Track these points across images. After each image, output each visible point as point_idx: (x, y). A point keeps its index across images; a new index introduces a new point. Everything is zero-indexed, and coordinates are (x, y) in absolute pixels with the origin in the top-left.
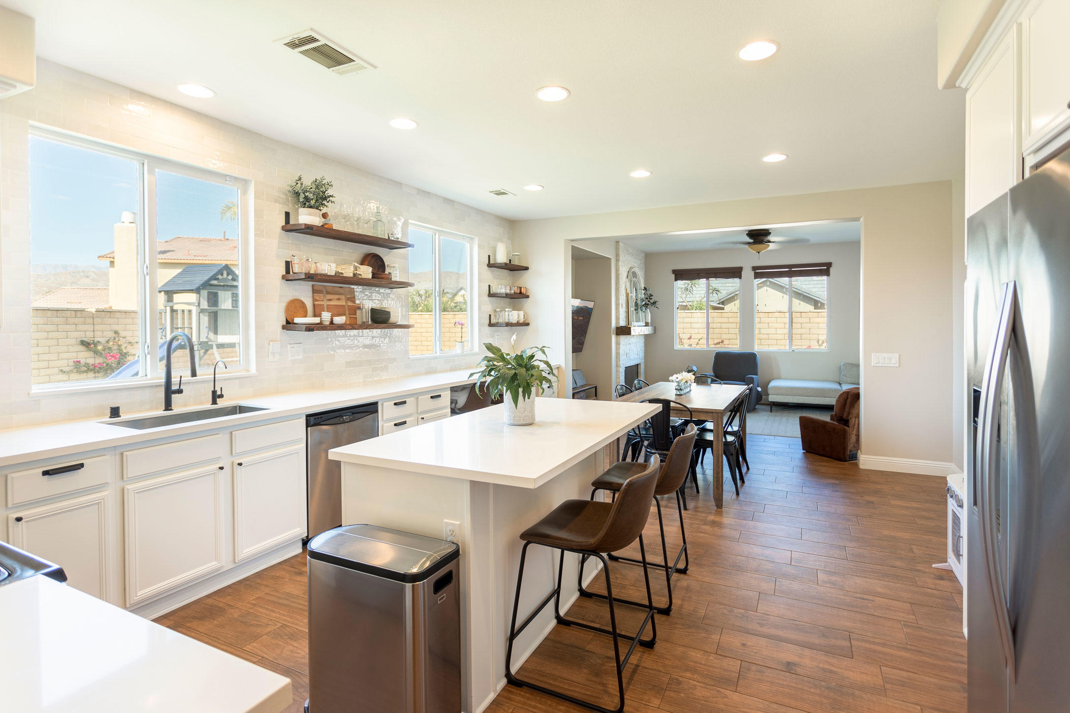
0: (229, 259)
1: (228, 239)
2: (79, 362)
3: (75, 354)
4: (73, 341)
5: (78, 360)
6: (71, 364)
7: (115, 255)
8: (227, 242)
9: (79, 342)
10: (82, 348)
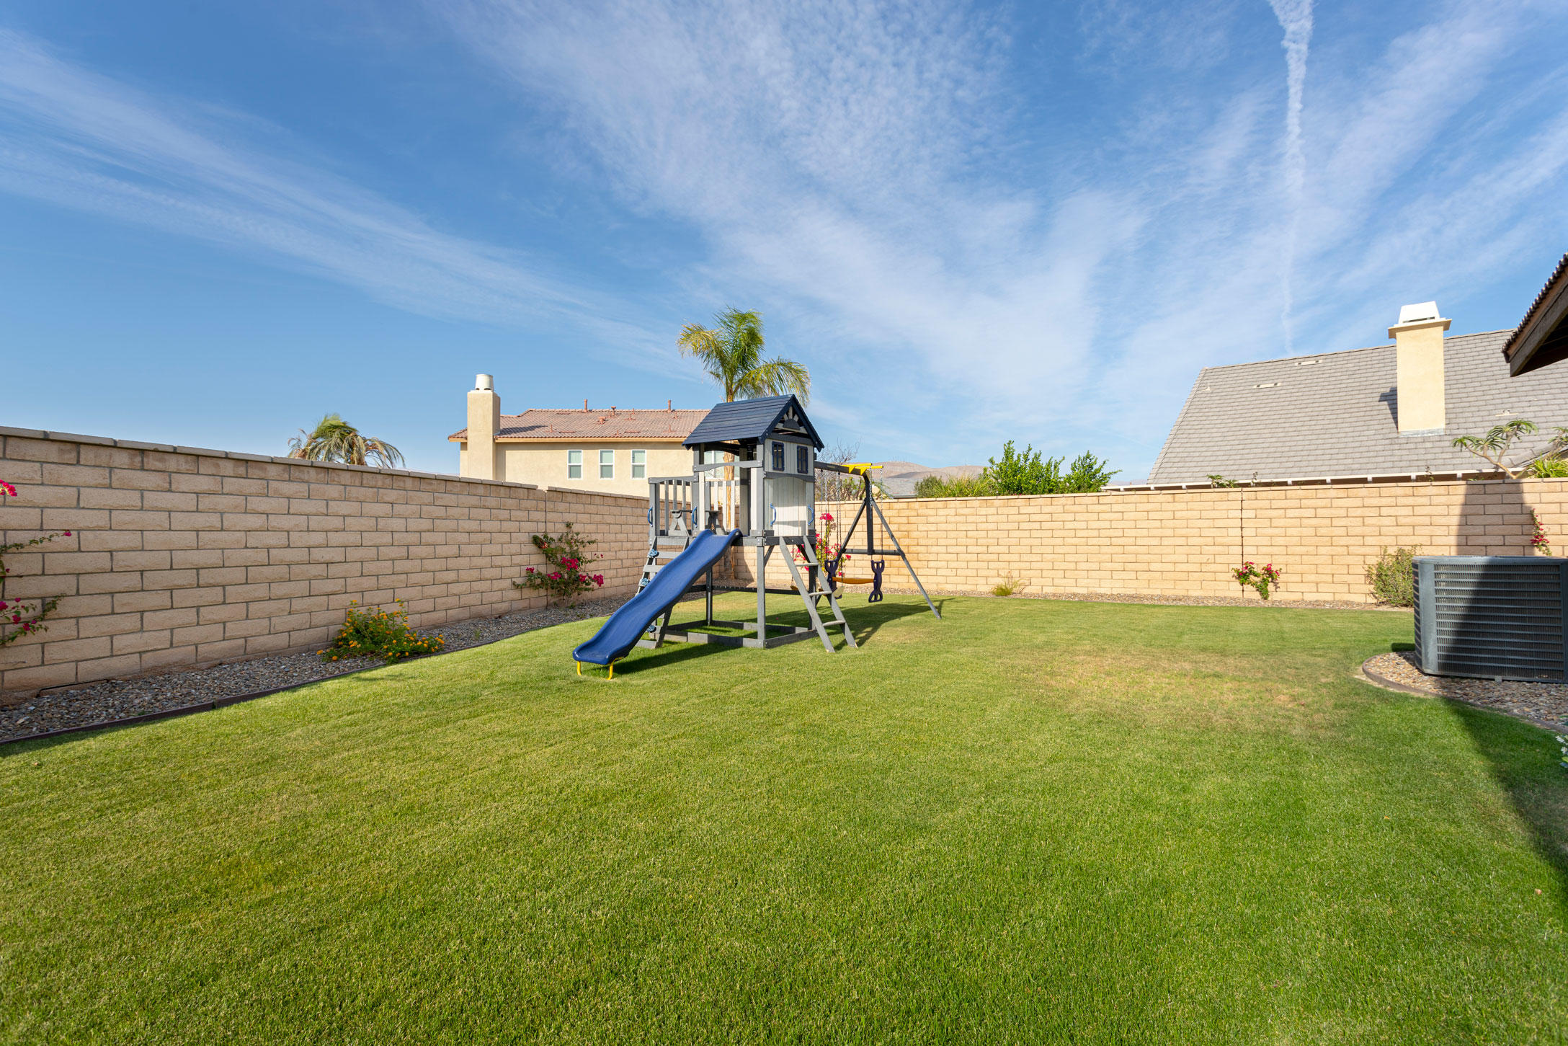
0: (603, 435)
1: (590, 411)
2: (532, 570)
3: (526, 558)
4: (525, 537)
5: (530, 567)
6: (524, 573)
7: (470, 434)
8: (590, 414)
9: (531, 540)
10: (533, 548)
